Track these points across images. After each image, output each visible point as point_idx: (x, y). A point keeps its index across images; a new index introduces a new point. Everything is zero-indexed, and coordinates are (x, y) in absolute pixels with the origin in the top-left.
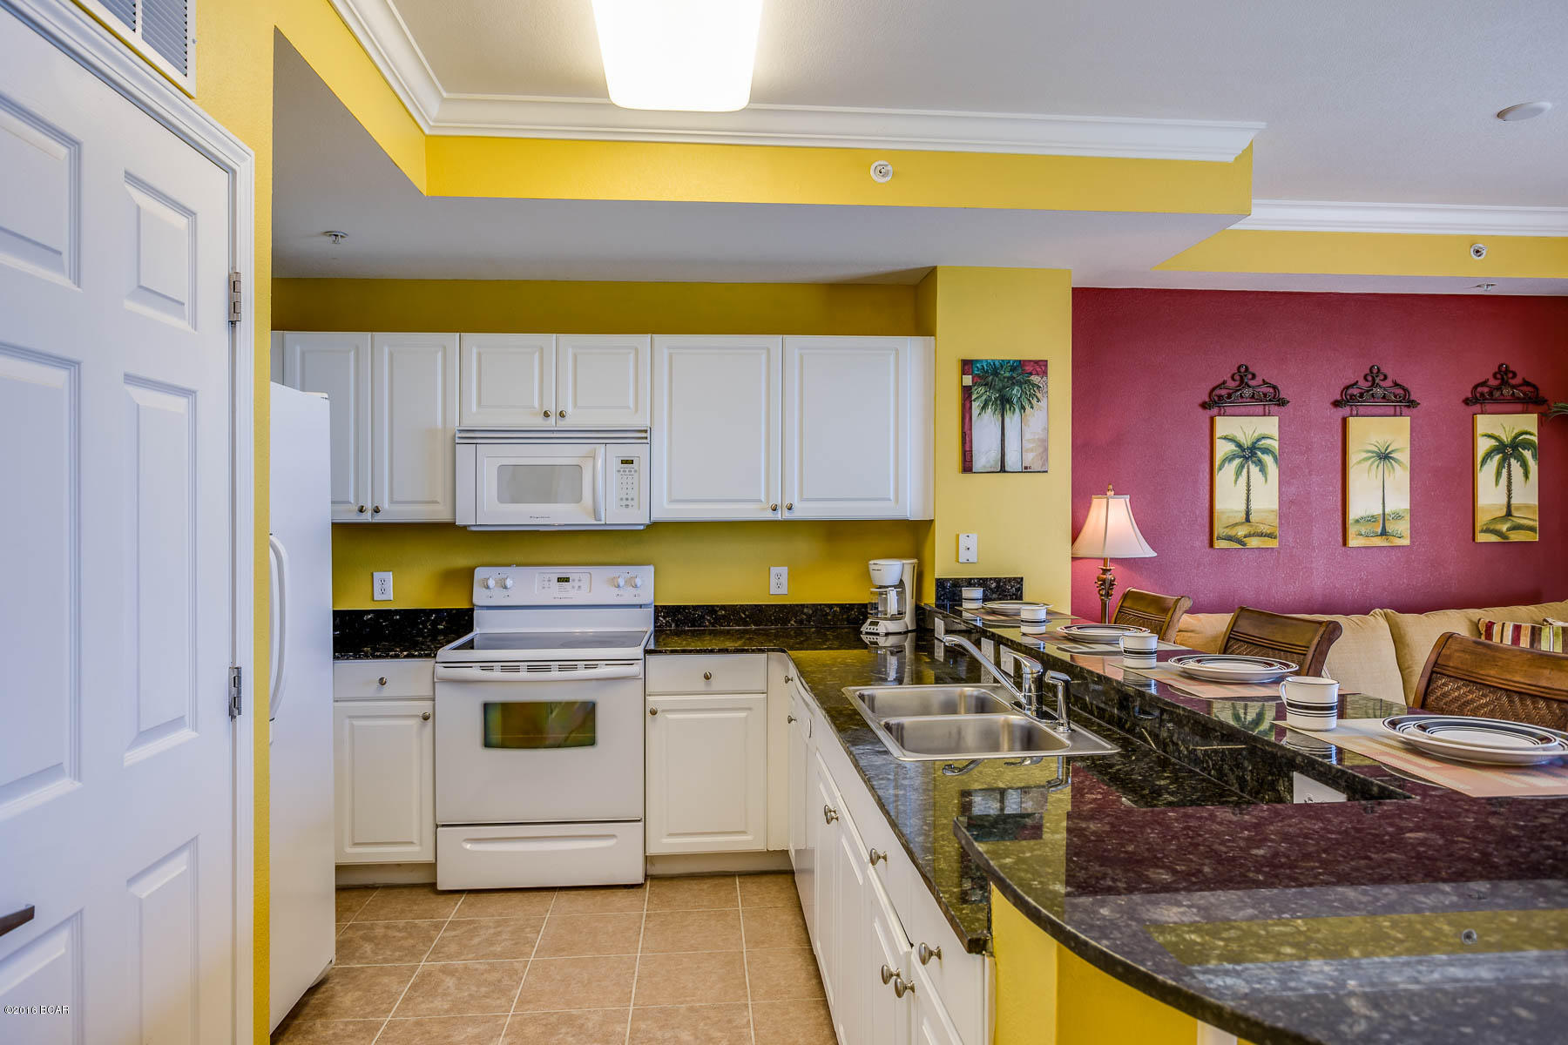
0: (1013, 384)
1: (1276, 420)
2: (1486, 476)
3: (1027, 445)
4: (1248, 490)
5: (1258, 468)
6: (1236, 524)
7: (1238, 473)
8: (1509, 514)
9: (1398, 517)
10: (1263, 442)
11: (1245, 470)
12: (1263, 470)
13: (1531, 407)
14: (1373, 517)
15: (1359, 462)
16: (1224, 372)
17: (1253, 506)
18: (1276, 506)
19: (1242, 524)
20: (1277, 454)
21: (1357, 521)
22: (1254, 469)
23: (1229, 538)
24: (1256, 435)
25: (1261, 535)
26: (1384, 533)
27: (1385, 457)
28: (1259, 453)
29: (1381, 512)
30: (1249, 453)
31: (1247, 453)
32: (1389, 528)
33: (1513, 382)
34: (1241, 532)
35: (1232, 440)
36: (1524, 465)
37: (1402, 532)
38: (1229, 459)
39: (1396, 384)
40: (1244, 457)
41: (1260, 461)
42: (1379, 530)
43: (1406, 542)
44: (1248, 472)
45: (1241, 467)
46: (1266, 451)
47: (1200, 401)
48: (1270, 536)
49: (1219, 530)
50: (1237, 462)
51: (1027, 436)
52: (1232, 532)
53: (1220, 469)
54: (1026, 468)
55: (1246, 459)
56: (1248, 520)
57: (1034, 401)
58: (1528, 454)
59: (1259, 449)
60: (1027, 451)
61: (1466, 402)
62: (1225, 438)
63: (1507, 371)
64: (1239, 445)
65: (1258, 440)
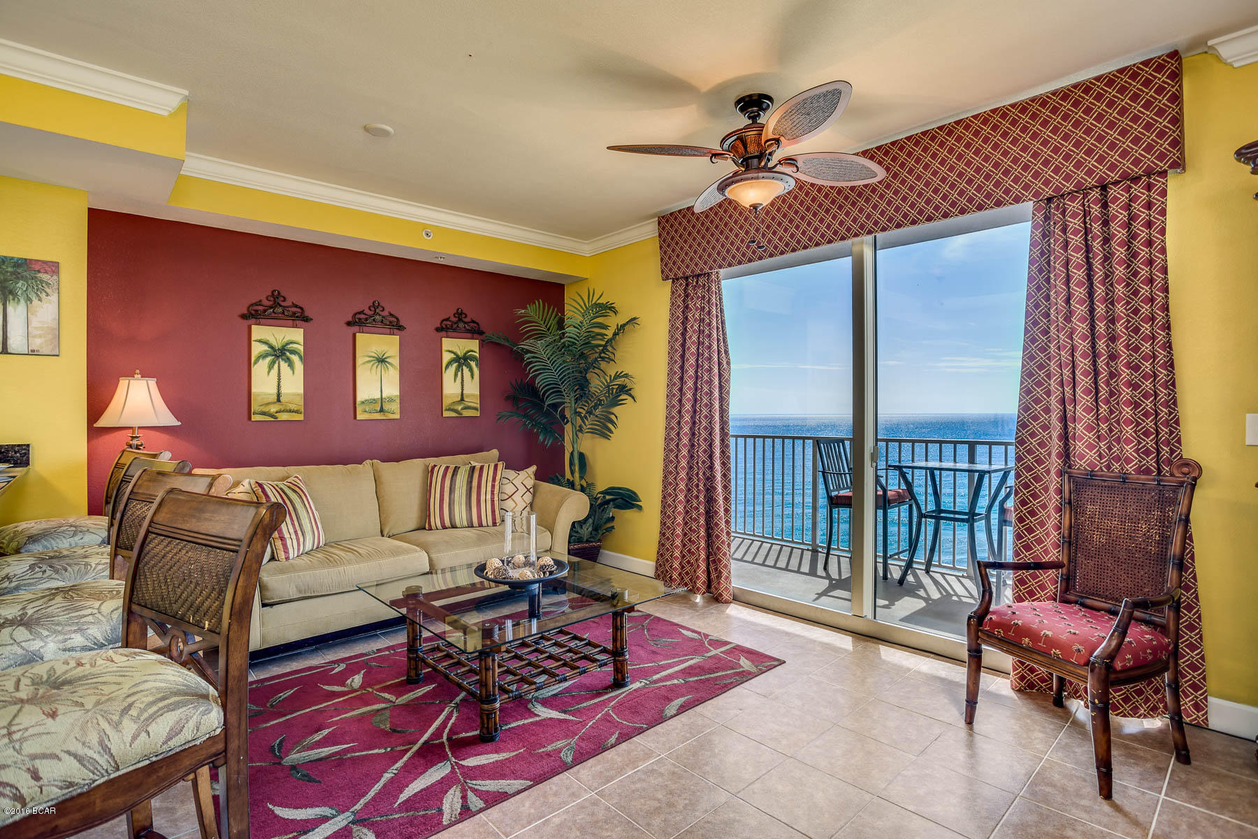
0: (18, 278)
1: (302, 331)
2: (448, 375)
3: (33, 332)
4: (279, 379)
5: (287, 364)
6: (268, 404)
7: (271, 367)
8: (462, 399)
9: (391, 400)
10: (291, 345)
11: (276, 366)
12: (291, 365)
13: (475, 336)
14: (374, 400)
15: (364, 364)
16: (261, 294)
17: (283, 390)
18: (301, 391)
19: (274, 403)
20: (302, 354)
21: (363, 403)
22: (284, 365)
23: (263, 413)
24: (285, 340)
25: (290, 411)
26: (382, 410)
27: (382, 360)
28: (288, 354)
29: (379, 397)
30: (280, 353)
31: (278, 353)
32: (386, 407)
33: (466, 320)
34: (273, 409)
35: (266, 343)
36: (471, 370)
37: (394, 411)
38: (263, 356)
39: (391, 315)
40: (275, 355)
41: (288, 359)
42: (379, 409)
43: (397, 416)
44: (279, 367)
45: (273, 363)
46: (293, 352)
47: (240, 313)
48: (297, 412)
49: (254, 407)
50: (269, 359)
51: (35, 322)
52: (266, 409)
53: (255, 363)
54: (32, 351)
55: (278, 357)
56: (279, 400)
57: (43, 295)
58: (473, 364)
59: (288, 351)
60: (34, 337)
61: (437, 330)
62: (260, 341)
63: (461, 314)
64: (271, 347)
65: (287, 344)
